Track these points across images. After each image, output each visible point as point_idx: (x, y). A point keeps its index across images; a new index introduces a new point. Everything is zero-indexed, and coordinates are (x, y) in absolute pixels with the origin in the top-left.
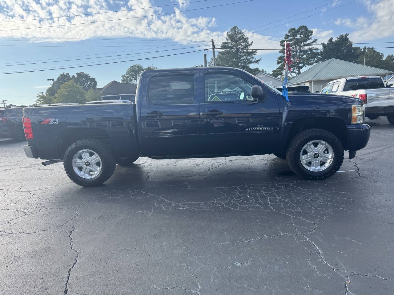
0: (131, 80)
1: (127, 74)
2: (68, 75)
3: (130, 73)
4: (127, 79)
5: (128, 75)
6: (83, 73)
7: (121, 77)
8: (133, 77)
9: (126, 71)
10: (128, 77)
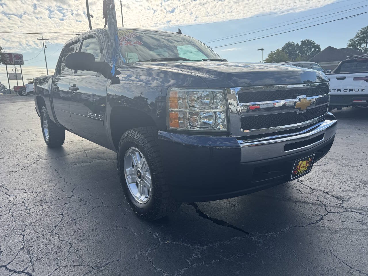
0: (360, 44)
1: (356, 37)
2: (293, 44)
3: (361, 36)
4: (354, 43)
5: (357, 39)
6: (308, 41)
7: (348, 41)
8: (363, 40)
9: (356, 34)
10: (357, 41)
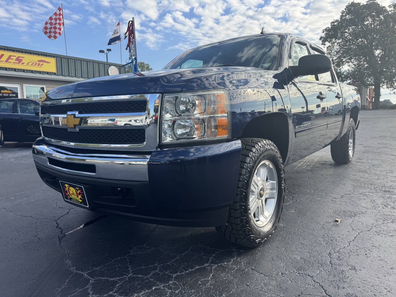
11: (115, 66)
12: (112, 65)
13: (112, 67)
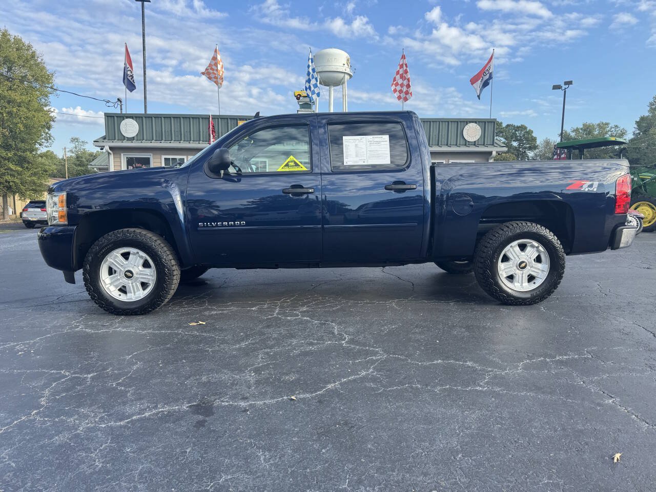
11: (476, 122)
12: (470, 122)
13: (471, 125)
